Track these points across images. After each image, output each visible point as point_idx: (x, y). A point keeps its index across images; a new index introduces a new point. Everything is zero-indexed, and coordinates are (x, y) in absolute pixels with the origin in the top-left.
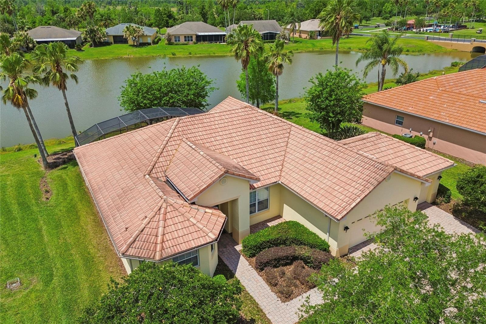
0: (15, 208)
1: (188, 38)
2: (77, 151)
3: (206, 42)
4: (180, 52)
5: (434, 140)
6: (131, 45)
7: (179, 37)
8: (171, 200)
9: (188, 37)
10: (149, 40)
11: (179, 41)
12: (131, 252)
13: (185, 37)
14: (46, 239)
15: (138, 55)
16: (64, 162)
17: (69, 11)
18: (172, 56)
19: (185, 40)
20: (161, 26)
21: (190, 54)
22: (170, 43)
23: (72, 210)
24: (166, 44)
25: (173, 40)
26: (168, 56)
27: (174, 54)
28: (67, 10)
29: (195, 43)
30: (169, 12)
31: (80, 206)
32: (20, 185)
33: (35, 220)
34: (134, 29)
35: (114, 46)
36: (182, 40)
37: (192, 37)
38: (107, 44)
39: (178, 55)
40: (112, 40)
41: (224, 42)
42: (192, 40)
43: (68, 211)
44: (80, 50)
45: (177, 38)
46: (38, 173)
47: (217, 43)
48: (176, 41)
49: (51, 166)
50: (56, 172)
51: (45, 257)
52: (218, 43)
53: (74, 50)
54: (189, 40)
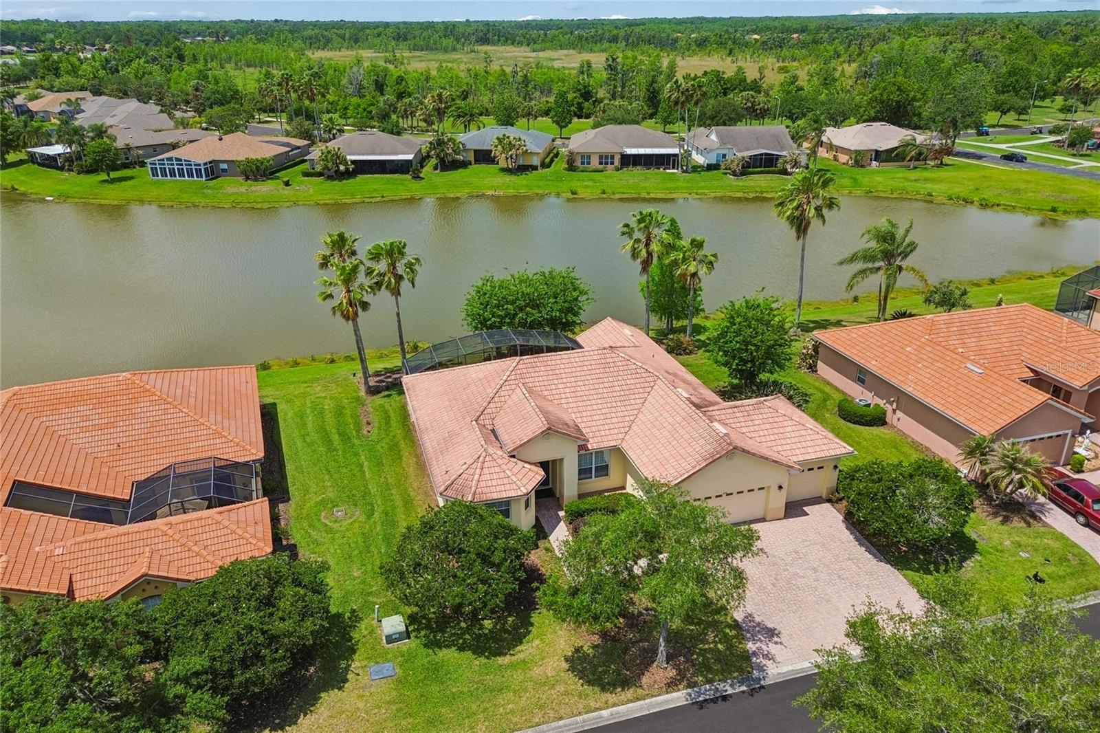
0: (335, 437)
1: (606, 159)
2: (407, 380)
3: (639, 167)
4: (587, 187)
5: (899, 414)
6: (502, 170)
7: (589, 157)
8: (490, 450)
9: (607, 157)
10: (536, 161)
11: (589, 163)
12: (449, 493)
13: (601, 157)
14: (368, 475)
15: (511, 192)
16: (387, 388)
17: (404, 83)
18: (570, 195)
19: (601, 163)
20: (564, 124)
21: (604, 192)
22: (571, 167)
23: (394, 448)
24: (565, 169)
25: (578, 163)
26: (564, 195)
27: (574, 193)
28: (402, 80)
29: (617, 169)
30: (585, 87)
31: (403, 445)
32: (339, 412)
33: (356, 454)
34: (510, 142)
35: (475, 168)
36: (595, 162)
37: (613, 157)
38: (464, 165)
39: (582, 193)
40: (471, 157)
41: (673, 168)
42: (612, 163)
43: (390, 449)
44: (417, 177)
45: (586, 158)
46: (358, 399)
47: (659, 169)
48: (583, 163)
49: (373, 391)
50: (378, 400)
51: (366, 494)
52: (661, 170)
53: (408, 177)
54: (607, 163)
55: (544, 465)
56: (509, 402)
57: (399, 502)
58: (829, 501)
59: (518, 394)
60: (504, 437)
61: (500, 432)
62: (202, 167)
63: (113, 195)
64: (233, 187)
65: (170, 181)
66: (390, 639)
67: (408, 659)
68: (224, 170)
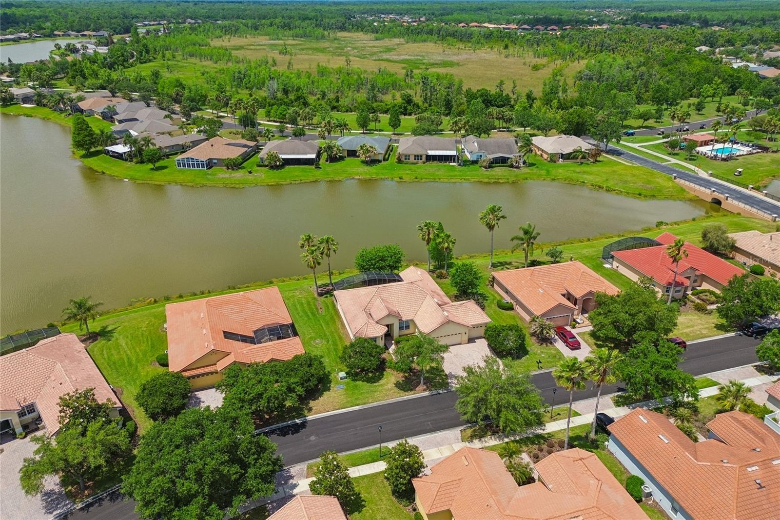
0: (310, 314)
1: (418, 157)
2: (335, 293)
3: (435, 162)
4: (407, 174)
6: (363, 162)
7: (409, 156)
8: (370, 321)
9: (418, 156)
10: (381, 158)
11: (409, 159)
12: (357, 335)
13: (415, 156)
14: (325, 328)
15: (368, 177)
16: (325, 294)
17: (301, 91)
18: (399, 180)
19: (415, 159)
20: (396, 125)
21: (416, 178)
22: (399, 161)
24: (396, 162)
25: (403, 159)
26: (396, 179)
27: (401, 178)
28: (299, 89)
29: (424, 163)
31: (335, 317)
32: (309, 304)
33: (319, 321)
34: (367, 149)
35: (348, 159)
36: (412, 159)
37: (421, 156)
38: (342, 158)
39: (406, 178)
40: (346, 154)
41: (454, 162)
42: (421, 159)
43: (331, 318)
44: (318, 167)
45: (407, 157)
46: (314, 298)
47: (446, 162)
48: (406, 159)
49: (320, 295)
50: (322, 299)
51: (325, 335)
53: (313, 167)
54: (418, 159)
55: (387, 326)
56: (375, 304)
57: (337, 338)
58: (484, 338)
59: (378, 301)
60: (374, 316)
61: (372, 314)
62: (205, 163)
63: (159, 177)
64: (222, 174)
65: (188, 170)
66: (341, 379)
67: (348, 384)
68: (215, 163)
